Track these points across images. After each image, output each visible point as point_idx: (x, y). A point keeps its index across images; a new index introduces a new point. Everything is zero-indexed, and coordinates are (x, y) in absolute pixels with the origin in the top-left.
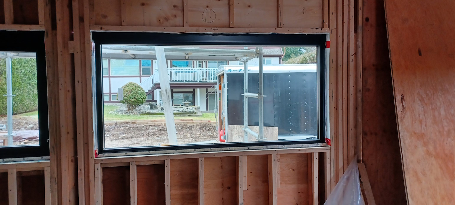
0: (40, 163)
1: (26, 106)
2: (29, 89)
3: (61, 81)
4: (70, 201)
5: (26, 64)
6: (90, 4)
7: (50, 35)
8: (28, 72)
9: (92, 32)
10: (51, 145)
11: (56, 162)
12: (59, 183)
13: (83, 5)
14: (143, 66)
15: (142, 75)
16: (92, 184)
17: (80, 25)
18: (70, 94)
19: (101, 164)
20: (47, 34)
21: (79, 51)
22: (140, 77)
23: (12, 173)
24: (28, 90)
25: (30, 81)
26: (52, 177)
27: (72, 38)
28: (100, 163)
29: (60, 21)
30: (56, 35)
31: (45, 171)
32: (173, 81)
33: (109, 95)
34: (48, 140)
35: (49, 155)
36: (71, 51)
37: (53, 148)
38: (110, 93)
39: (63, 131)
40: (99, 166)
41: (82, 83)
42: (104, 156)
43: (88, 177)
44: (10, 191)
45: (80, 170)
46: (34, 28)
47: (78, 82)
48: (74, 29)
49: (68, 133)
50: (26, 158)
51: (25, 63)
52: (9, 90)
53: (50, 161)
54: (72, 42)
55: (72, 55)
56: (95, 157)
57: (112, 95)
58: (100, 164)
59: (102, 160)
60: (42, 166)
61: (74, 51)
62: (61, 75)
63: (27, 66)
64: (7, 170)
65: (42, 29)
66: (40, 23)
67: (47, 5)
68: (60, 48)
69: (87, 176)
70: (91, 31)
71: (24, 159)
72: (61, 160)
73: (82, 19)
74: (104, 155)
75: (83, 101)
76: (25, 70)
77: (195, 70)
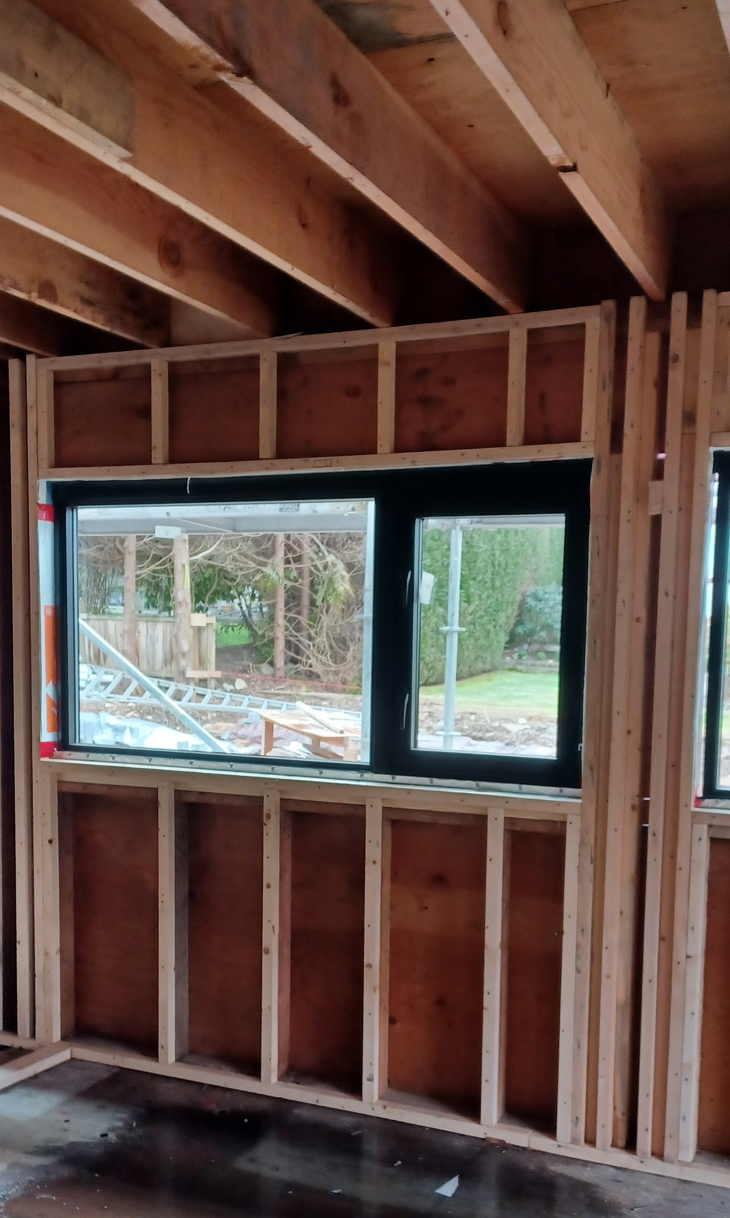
0: (558, 804)
1: (430, 666)
2: (437, 616)
3: (623, 592)
4: (621, 913)
5: (436, 540)
6: (717, 372)
7: (604, 470)
8: (439, 564)
9: (716, 454)
10: (586, 758)
11: (594, 807)
12: (599, 860)
13: (696, 377)
16: (681, 878)
17: (683, 434)
18: (641, 629)
19: (710, 826)
20: (599, 463)
21: (675, 508)
23: (496, 819)
24: (435, 620)
25: (442, 592)
26: (582, 844)
27: (658, 472)
28: (709, 823)
29: (632, 426)
30: (619, 467)
31: (568, 823)
34: (579, 745)
35: (579, 787)
36: (654, 511)
37: (591, 768)
39: (618, 726)
40: (702, 831)
41: (675, 597)
42: (718, 806)
43: (673, 857)
44: (491, 860)
45: (654, 835)
46: (568, 452)
47: (667, 594)
48: (667, 448)
49: (629, 732)
50: (525, 787)
51: (433, 538)
52: (453, 615)
53: (580, 801)
54: (658, 483)
55: (656, 521)
56: (696, 806)
58: (705, 827)
59: (713, 816)
60: (561, 810)
61: (662, 509)
62: (623, 575)
63: (438, 549)
64: (486, 808)
65: (588, 454)
66: (583, 437)
67: (604, 387)
68: (626, 503)
69: (671, 856)
70: (712, 449)
71: (520, 789)
72: (607, 801)
73: (689, 418)
74: (717, 803)
75: (672, 649)
76: (433, 559)
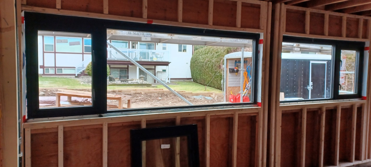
14: (85, 44)
15: (84, 52)
22: (83, 54)
32: (112, 59)
33: (54, 68)
38: (55, 67)
57: (58, 69)
77: (130, 51)
